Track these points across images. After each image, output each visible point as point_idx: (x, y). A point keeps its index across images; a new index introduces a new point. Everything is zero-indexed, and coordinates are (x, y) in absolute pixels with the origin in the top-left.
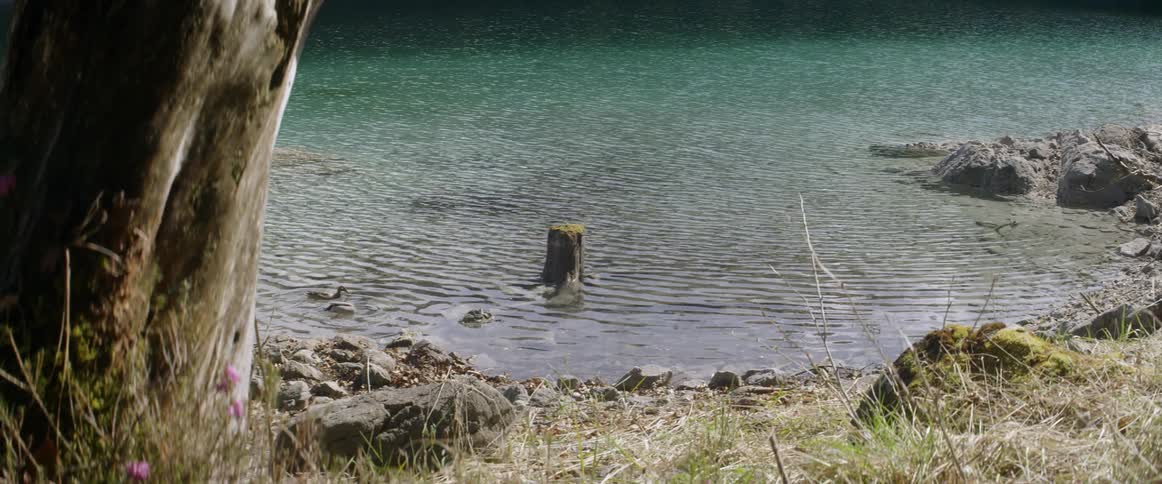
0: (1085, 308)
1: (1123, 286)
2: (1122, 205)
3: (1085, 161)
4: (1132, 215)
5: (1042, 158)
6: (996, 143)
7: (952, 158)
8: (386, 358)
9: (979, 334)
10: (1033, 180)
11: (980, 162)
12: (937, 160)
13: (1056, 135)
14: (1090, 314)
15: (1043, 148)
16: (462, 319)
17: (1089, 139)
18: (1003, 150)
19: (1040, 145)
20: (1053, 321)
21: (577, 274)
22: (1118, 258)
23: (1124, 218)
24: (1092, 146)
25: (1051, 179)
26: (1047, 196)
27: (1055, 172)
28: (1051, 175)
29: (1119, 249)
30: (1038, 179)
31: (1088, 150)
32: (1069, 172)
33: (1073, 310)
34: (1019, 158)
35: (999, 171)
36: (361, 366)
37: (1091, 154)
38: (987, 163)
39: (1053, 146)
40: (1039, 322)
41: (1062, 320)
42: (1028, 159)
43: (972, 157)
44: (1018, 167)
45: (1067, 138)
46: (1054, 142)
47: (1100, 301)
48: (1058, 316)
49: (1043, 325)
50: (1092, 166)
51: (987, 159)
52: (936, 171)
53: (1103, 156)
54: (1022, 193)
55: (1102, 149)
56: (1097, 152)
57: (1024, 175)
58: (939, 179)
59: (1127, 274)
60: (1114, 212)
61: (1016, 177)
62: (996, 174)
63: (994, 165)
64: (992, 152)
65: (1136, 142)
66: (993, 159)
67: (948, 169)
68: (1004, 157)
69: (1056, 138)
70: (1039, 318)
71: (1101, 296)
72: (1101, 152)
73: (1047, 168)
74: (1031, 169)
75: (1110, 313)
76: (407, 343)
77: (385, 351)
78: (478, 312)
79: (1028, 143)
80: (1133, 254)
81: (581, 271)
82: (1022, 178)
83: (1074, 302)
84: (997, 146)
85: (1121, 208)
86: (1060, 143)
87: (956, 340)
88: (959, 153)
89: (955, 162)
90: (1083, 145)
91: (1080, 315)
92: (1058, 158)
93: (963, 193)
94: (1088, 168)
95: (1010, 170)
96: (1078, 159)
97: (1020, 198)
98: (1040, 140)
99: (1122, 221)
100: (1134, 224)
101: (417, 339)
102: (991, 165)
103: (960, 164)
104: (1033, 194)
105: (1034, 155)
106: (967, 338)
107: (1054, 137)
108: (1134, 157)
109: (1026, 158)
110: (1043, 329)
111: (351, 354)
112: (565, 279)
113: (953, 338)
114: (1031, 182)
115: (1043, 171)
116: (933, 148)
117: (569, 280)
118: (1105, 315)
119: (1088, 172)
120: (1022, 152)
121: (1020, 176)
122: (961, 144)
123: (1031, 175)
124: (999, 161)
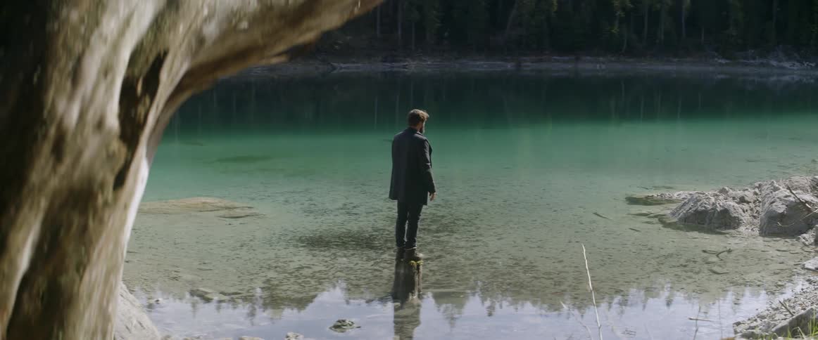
0: (781, 310)
1: (807, 292)
2: (805, 233)
3: (778, 203)
4: (812, 240)
5: (748, 203)
6: (716, 192)
7: (684, 205)
10: (742, 218)
11: (705, 207)
12: (674, 206)
13: (758, 185)
14: (785, 315)
15: (749, 195)
16: (332, 325)
17: (780, 187)
18: (721, 197)
19: (746, 193)
20: (759, 322)
21: (417, 293)
22: (803, 272)
23: (807, 243)
24: (783, 192)
25: (755, 217)
26: (752, 229)
27: (757, 212)
28: (755, 214)
29: (804, 265)
30: (746, 217)
31: (781, 195)
32: (767, 212)
33: (773, 312)
34: (732, 203)
35: (718, 212)
37: (782, 198)
38: (709, 207)
39: (756, 194)
40: (749, 322)
41: (766, 320)
42: (738, 203)
43: (699, 203)
44: (732, 210)
45: (765, 187)
46: (757, 190)
47: (792, 305)
48: (762, 317)
49: (752, 325)
50: (784, 206)
51: (709, 204)
52: (673, 214)
53: (792, 199)
54: (734, 228)
55: (790, 194)
56: (787, 196)
57: (736, 215)
58: (675, 220)
59: (810, 283)
60: (799, 238)
61: (730, 216)
62: (716, 215)
63: (714, 209)
64: (713, 200)
65: (814, 187)
66: (713, 204)
67: (683, 212)
68: (722, 203)
69: (758, 188)
70: (749, 320)
71: (793, 301)
72: (790, 196)
73: (752, 210)
74: (741, 211)
75: (801, 316)
78: (344, 321)
79: (739, 192)
80: (813, 268)
81: (419, 291)
82: (735, 217)
83: (774, 306)
84: (717, 195)
85: (804, 235)
86: (760, 191)
88: (689, 201)
89: (687, 208)
90: (777, 192)
91: (778, 316)
92: (760, 202)
93: (693, 229)
94: (781, 208)
95: (725, 212)
96: (773, 202)
97: (733, 232)
98: (747, 190)
99: (805, 245)
100: (814, 247)
102: (712, 209)
103: (690, 208)
104: (742, 229)
105: (742, 200)
107: (756, 187)
108: (812, 198)
109: (737, 203)
110: (753, 328)
112: (406, 297)
114: (741, 220)
115: (749, 211)
116: (671, 197)
117: (411, 297)
118: (797, 318)
119: (781, 211)
120: (734, 198)
121: (733, 216)
122: (691, 194)
123: (741, 214)
124: (718, 206)
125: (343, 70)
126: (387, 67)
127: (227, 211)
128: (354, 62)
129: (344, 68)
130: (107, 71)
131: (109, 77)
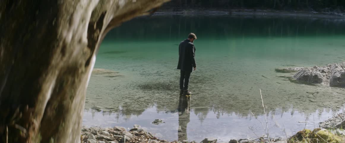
0: (338, 118)
3: (338, 73)
5: (325, 72)
7: (299, 73)
8: (130, 134)
9: (313, 132)
11: (308, 74)
12: (295, 73)
13: (329, 65)
14: (340, 120)
15: (326, 69)
16: (153, 122)
17: (339, 66)
18: (314, 70)
19: (325, 68)
20: (329, 122)
21: (188, 108)
24: (340, 68)
25: (328, 78)
26: (327, 84)
27: (329, 76)
30: (324, 79)
31: (339, 70)
32: (333, 77)
33: (335, 118)
34: (319, 73)
35: (313, 76)
36: (122, 136)
38: (309, 74)
39: (328, 69)
40: (325, 122)
41: (332, 122)
42: (321, 73)
43: (305, 72)
44: (319, 75)
45: (332, 66)
46: (329, 67)
47: (343, 116)
48: (331, 121)
49: (327, 124)
50: (340, 74)
51: (309, 73)
52: (295, 77)
53: (343, 71)
54: (320, 83)
55: (342, 69)
56: (341, 70)
57: (320, 78)
58: (296, 79)
61: (318, 78)
62: (312, 77)
64: (311, 71)
66: (311, 73)
67: (298, 76)
68: (315, 72)
70: (325, 121)
71: (343, 114)
72: (342, 70)
73: (327, 75)
74: (322, 76)
76: (136, 129)
77: (129, 132)
78: (158, 120)
79: (322, 68)
81: (189, 108)
82: (320, 79)
83: (335, 116)
84: (312, 69)
86: (330, 68)
87: (306, 134)
88: (301, 71)
89: (300, 74)
90: (337, 68)
91: (337, 120)
92: (330, 72)
93: (303, 83)
94: (338, 75)
95: (316, 76)
96: (335, 73)
97: (319, 84)
98: (325, 67)
101: (139, 128)
102: (311, 75)
103: (302, 74)
104: (323, 83)
105: (323, 71)
106: (309, 133)
107: (329, 66)
110: (327, 125)
111: (119, 133)
112: (184, 110)
114: (322, 80)
115: (326, 76)
116: (294, 70)
117: (186, 110)
118: (344, 121)
119: (338, 77)
120: (319, 71)
122: (302, 69)
123: (322, 77)
124: (313, 73)
125: (156, 15)
126: (175, 13)
127: (108, 74)
128: (160, 11)
129: (157, 14)
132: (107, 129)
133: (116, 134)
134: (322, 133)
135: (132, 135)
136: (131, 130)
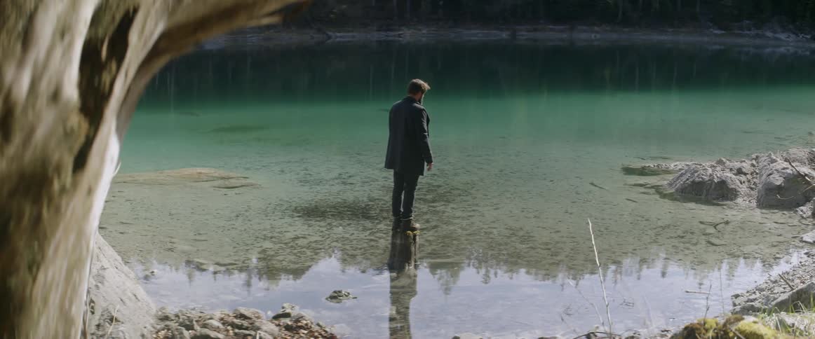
0: (780, 283)
1: (805, 265)
2: (802, 206)
3: (776, 176)
4: (810, 213)
5: (745, 174)
6: (713, 163)
7: (682, 175)
8: (272, 327)
9: (725, 325)
10: (740, 190)
11: (702, 178)
12: (671, 177)
13: (755, 157)
14: (784, 288)
15: (746, 166)
16: (328, 296)
17: (778, 159)
18: (718, 169)
19: (744, 164)
20: (758, 295)
21: (413, 263)
22: (801, 244)
23: (804, 216)
24: (781, 164)
25: (752, 189)
26: (749, 201)
27: (755, 183)
28: (752, 186)
29: (802, 238)
30: (743, 189)
31: (779, 167)
32: (765, 184)
33: (772, 285)
34: (729, 175)
35: (716, 184)
36: (253, 333)
37: (780, 170)
38: (706, 178)
39: (753, 165)
40: (748, 294)
41: (764, 293)
42: (736, 175)
43: (696, 174)
44: (729, 181)
45: (763, 159)
46: (754, 162)
47: (791, 278)
48: (761, 290)
49: (752, 297)
50: (782, 178)
51: (706, 176)
52: (670, 185)
53: (789, 171)
54: (732, 200)
55: (789, 166)
56: (784, 169)
57: (733, 187)
58: (673, 191)
59: (808, 257)
60: (797, 211)
61: (728, 187)
62: (713, 187)
63: (711, 180)
64: (710, 171)
65: (811, 160)
66: (711, 175)
67: (679, 184)
68: (719, 174)
69: (755, 159)
70: (748, 292)
71: (791, 274)
72: (787, 168)
73: (749, 181)
74: (738, 182)
75: (801, 290)
76: (287, 315)
77: (271, 321)
78: (340, 292)
79: (736, 163)
80: (811, 241)
81: (415, 262)
82: (732, 189)
83: (772, 279)
84: (714, 166)
85: (802, 208)
86: (758, 163)
87: (707, 330)
88: (686, 172)
89: (684, 178)
90: (774, 164)
91: (778, 289)
92: (757, 174)
93: (690, 200)
94: (778, 181)
95: (723, 183)
96: (771, 174)
97: (728, 202)
98: (744, 161)
99: (803, 217)
100: (812, 220)
101: (295, 312)
102: (709, 180)
103: (688, 179)
104: (739, 200)
105: (740, 172)
106: (715, 329)
107: (753, 159)
108: (810, 171)
109: (734, 174)
110: (752, 301)
111: (246, 323)
112: (404, 268)
113: (704, 329)
114: (739, 191)
115: (746, 183)
116: (668, 168)
117: (407, 268)
118: (798, 292)
119: (778, 183)
120: (731, 170)
121: (731, 187)
122: (687, 165)
123: (738, 186)
124: (716, 177)
125: (338, 39)
126: (382, 36)
127: (222, 181)
128: (349, 32)
129: (341, 37)
130: (64, 31)
131: (67, 38)
132: (218, 314)
133: (240, 327)
134: (747, 328)
135: (276, 329)
136: (277, 317)
